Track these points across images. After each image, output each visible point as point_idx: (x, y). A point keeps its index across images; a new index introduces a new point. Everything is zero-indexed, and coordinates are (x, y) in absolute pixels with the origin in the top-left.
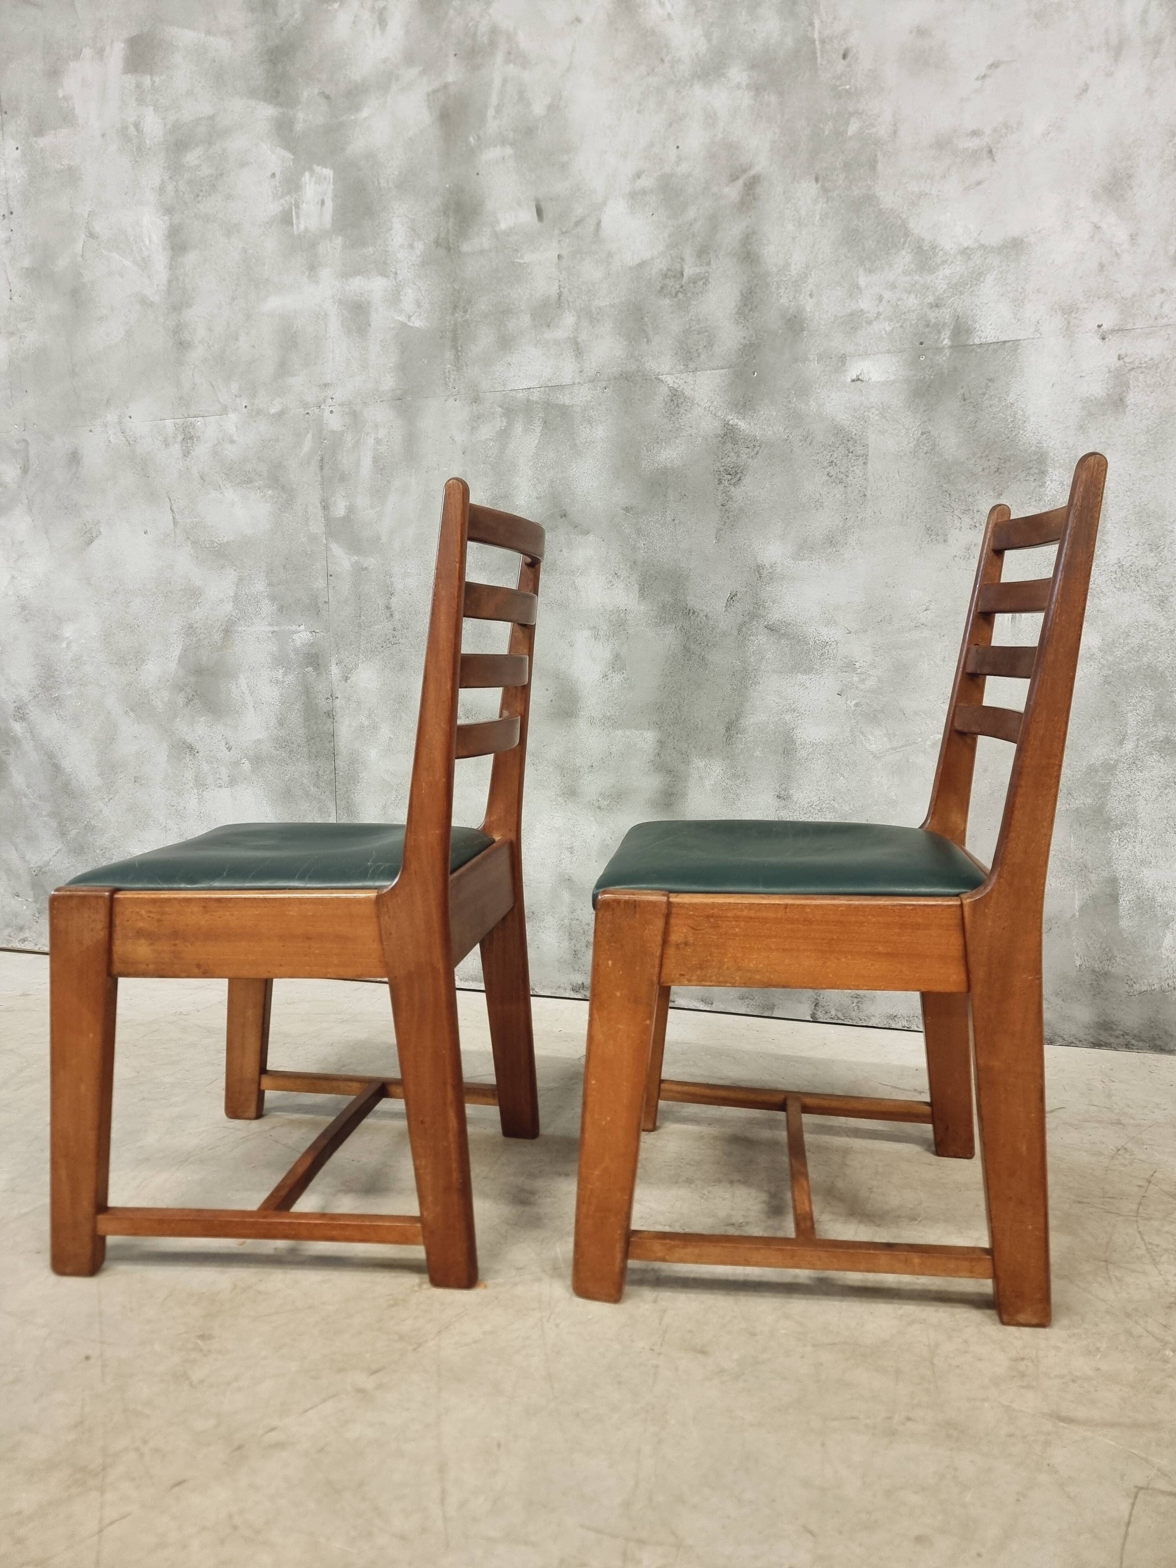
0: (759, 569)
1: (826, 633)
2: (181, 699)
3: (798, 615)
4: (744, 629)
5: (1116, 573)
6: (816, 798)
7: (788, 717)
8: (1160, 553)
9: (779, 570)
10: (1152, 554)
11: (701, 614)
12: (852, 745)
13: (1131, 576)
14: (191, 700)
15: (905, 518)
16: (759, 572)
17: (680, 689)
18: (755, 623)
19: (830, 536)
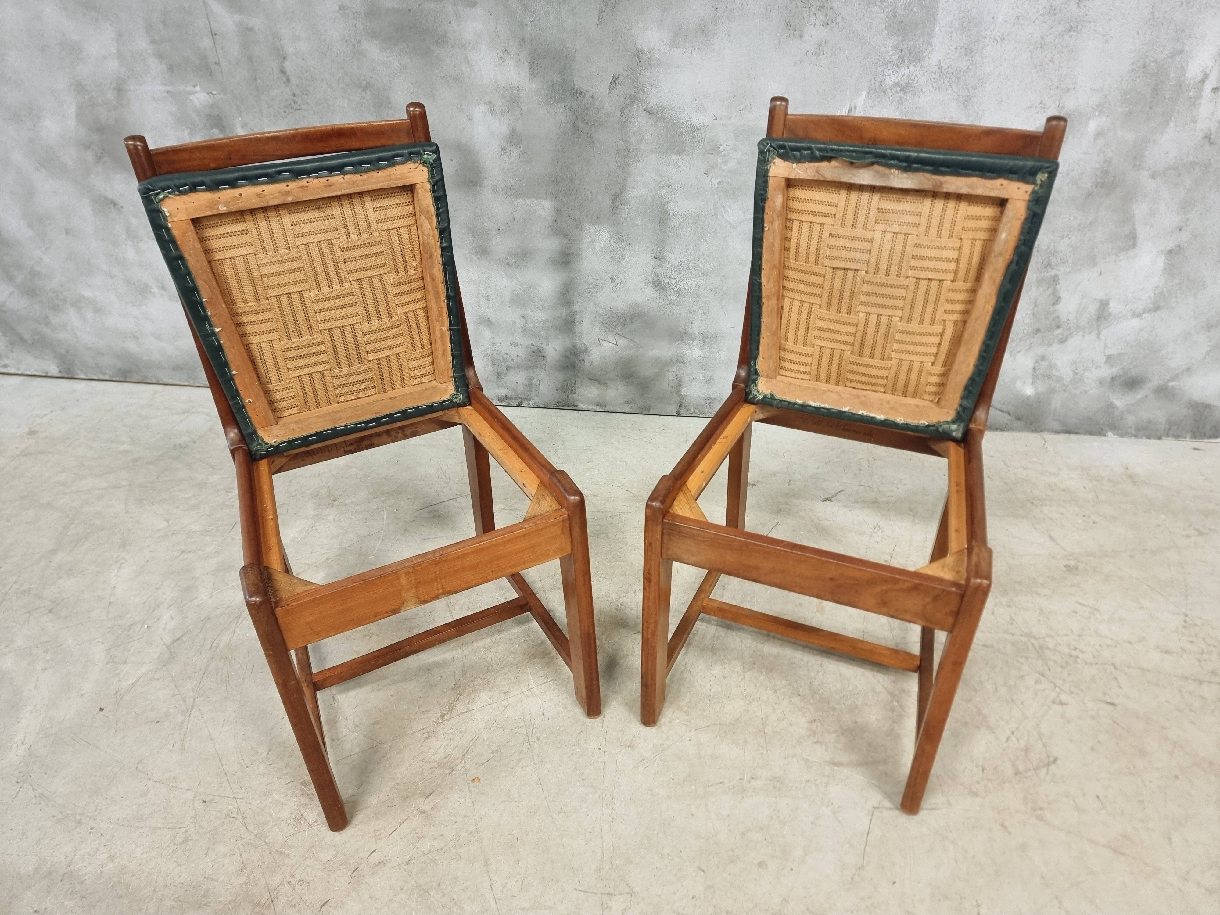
0: (638, 53)
1: (697, 119)
2: (90, 157)
3: (673, 101)
4: (626, 111)
5: (935, 74)
6: (684, 259)
7: (663, 192)
8: (972, 57)
9: (656, 55)
10: (966, 58)
11: (588, 95)
12: (714, 217)
13: (947, 77)
14: (100, 158)
15: (768, 11)
16: (638, 57)
17: (571, 164)
18: (635, 106)
19: (702, 25)
